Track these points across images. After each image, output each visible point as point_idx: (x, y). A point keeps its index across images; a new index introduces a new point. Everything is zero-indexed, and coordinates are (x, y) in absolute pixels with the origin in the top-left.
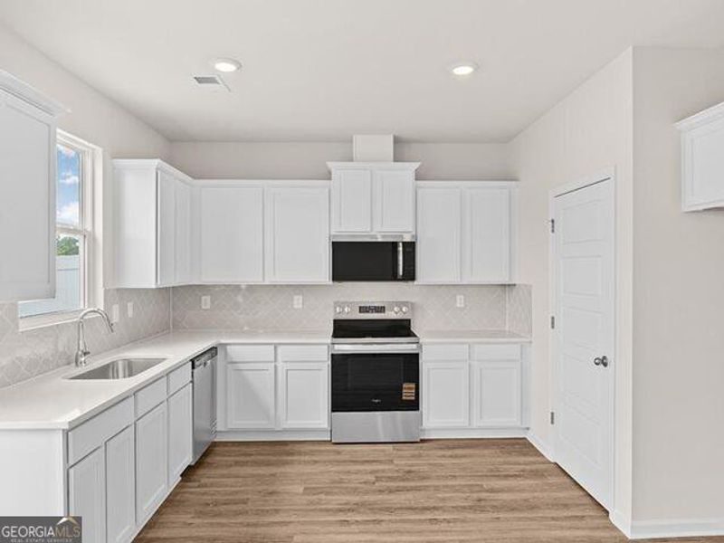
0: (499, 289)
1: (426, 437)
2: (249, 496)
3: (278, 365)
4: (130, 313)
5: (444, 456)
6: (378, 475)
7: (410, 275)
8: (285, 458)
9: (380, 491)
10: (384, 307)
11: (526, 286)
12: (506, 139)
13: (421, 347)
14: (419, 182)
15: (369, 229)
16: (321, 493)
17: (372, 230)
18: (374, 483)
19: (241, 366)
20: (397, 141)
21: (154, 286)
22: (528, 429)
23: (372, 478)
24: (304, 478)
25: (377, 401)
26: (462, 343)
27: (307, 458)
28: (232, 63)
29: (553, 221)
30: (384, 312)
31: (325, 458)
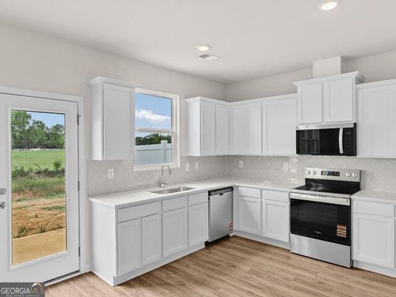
2: (222, 264)
3: (263, 200)
4: (197, 167)
5: (359, 283)
9: (289, 286)
10: (339, 173)
14: (358, 85)
15: (321, 121)
16: (256, 275)
17: (322, 122)
18: (290, 281)
19: (245, 199)
20: (343, 59)
21: (199, 155)
24: (256, 264)
25: (318, 233)
30: (338, 175)
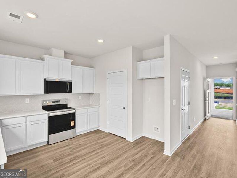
0: (89, 95)
1: (77, 135)
3: (27, 123)
5: (84, 138)
6: (73, 148)
7: (70, 91)
8: (35, 155)
9: (77, 152)
11: (98, 93)
12: (91, 58)
13: (75, 111)
14: (72, 65)
16: (60, 159)
17: (59, 78)
18: (73, 151)
20: (65, 53)
22: (99, 127)
23: (71, 150)
24: (49, 158)
25: (64, 128)
26: (85, 109)
27: (44, 152)
28: (35, 15)
29: (108, 79)
30: (60, 102)
31: (51, 150)
